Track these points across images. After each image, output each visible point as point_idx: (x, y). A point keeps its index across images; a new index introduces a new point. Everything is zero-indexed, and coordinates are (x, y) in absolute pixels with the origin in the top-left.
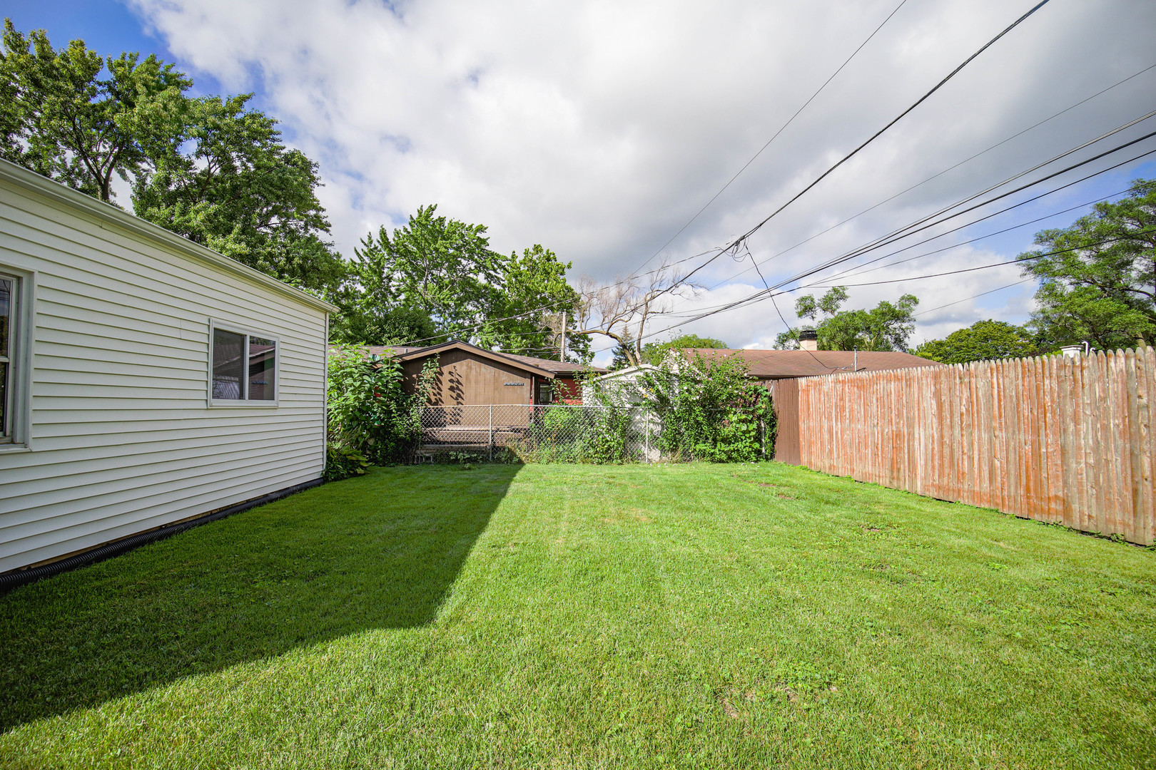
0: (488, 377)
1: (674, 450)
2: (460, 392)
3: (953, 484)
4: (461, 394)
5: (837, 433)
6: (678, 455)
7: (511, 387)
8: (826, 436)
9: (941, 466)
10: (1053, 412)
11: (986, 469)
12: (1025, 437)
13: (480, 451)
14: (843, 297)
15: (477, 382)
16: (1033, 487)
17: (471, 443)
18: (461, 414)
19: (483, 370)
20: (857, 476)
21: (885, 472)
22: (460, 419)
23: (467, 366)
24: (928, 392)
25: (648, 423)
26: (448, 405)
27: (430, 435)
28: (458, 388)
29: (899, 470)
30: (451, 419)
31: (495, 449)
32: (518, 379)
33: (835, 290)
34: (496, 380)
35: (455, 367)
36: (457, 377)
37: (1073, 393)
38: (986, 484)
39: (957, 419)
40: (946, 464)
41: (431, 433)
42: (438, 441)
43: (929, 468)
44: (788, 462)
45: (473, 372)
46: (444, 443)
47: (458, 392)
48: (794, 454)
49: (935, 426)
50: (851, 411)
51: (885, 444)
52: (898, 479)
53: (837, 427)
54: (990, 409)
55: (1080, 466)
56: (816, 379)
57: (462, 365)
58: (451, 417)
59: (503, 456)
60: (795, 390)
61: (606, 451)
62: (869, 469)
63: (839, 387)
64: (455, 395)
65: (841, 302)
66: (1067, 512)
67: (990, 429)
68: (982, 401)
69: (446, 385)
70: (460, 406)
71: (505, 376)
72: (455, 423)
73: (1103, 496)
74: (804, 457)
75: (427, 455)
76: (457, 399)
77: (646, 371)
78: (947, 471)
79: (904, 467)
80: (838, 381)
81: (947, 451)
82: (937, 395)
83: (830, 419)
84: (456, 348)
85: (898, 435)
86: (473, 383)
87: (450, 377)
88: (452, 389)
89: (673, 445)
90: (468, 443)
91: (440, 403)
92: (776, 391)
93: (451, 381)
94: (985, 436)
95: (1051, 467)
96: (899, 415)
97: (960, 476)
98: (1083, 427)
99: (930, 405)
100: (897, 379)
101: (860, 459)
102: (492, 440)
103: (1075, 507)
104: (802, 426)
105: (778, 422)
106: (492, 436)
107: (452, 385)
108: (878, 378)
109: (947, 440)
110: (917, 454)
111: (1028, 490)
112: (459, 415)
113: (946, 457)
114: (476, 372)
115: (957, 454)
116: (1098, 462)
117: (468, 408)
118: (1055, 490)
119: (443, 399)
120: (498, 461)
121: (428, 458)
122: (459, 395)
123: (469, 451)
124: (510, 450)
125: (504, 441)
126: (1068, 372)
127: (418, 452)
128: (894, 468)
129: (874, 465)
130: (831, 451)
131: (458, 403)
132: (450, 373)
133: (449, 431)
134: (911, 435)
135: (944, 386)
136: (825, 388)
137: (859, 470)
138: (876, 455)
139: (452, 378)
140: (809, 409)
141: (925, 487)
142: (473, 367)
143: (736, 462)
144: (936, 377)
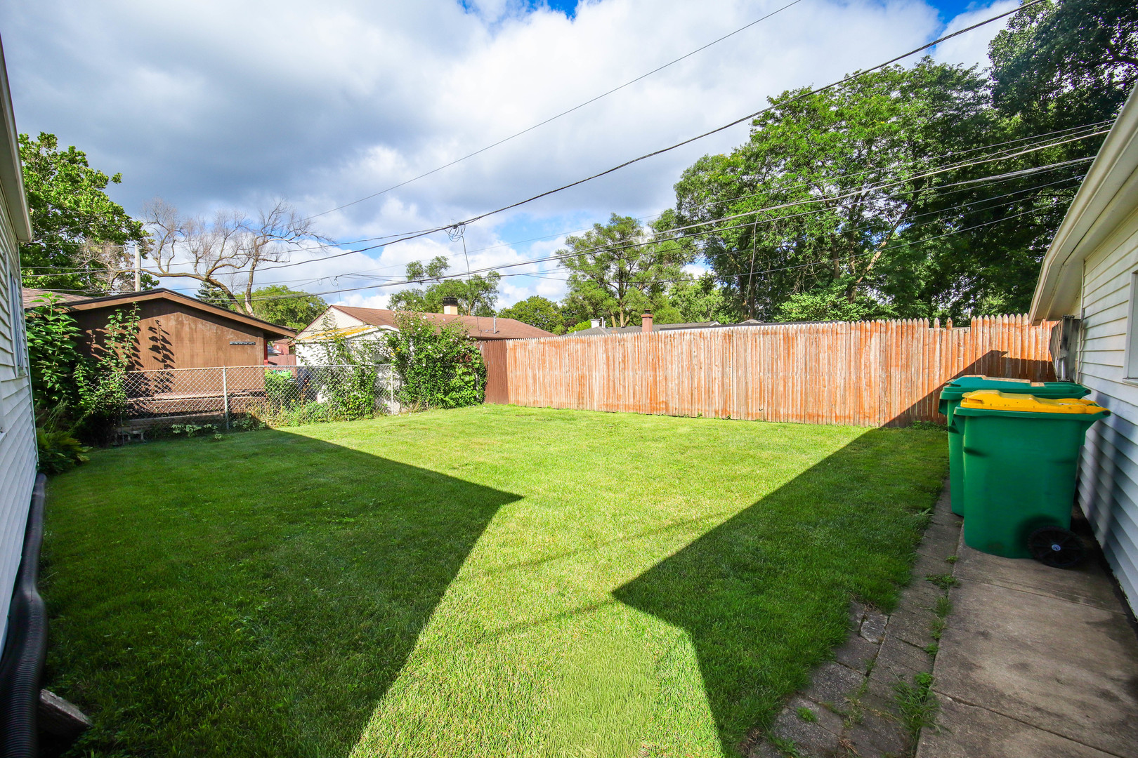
0: (208, 334)
1: (414, 402)
2: (167, 353)
3: (615, 402)
4: (170, 355)
5: (539, 378)
6: (418, 406)
7: (239, 348)
8: (530, 381)
9: (609, 392)
10: (662, 360)
11: (631, 391)
12: (650, 373)
13: (213, 420)
14: (445, 266)
15: (192, 340)
16: (653, 398)
17: (201, 412)
18: (172, 379)
19: (200, 326)
20: (555, 405)
21: (574, 401)
22: (171, 385)
23: (177, 320)
24: (601, 350)
25: (389, 378)
26: (151, 369)
27: (136, 407)
28: (164, 348)
29: (583, 398)
30: (156, 386)
31: (233, 416)
32: (248, 338)
33: (438, 259)
34: (219, 338)
35: (158, 322)
36: (162, 333)
37: (671, 351)
38: (631, 400)
39: (617, 365)
40: (611, 391)
41: (138, 405)
42: (152, 413)
43: (602, 395)
44: (498, 402)
45: (186, 329)
46: (160, 415)
47: (165, 352)
48: (503, 395)
49: (605, 370)
50: (551, 362)
51: (574, 382)
52: (583, 403)
53: (539, 374)
54: (634, 359)
55: (673, 385)
56: (521, 341)
57: (168, 320)
58: (156, 383)
59: (245, 423)
60: (504, 349)
61: (358, 407)
62: (564, 400)
63: (541, 347)
64: (160, 357)
65: (443, 270)
66: (667, 409)
67: (634, 370)
68: (630, 355)
69: (145, 347)
70: (169, 370)
71: (230, 335)
72: (163, 391)
73: (681, 400)
74: (512, 397)
75: (135, 432)
76: (163, 361)
77: (387, 331)
78: (611, 395)
79: (586, 396)
80: (539, 343)
81: (611, 384)
82: (606, 351)
83: (533, 368)
84: (163, 298)
85: (582, 377)
86: (186, 342)
87: (151, 334)
88: (155, 348)
89: (413, 398)
90: (196, 413)
91: (137, 366)
92: (485, 350)
93: (153, 339)
94: (631, 374)
95: (661, 387)
96: (583, 364)
97: (619, 398)
98: (674, 366)
99: (602, 356)
100: (583, 342)
101: (557, 394)
102: (229, 407)
103: (670, 405)
104: (510, 375)
105: (488, 373)
106: (229, 402)
107: (155, 343)
108: (570, 341)
109: (611, 378)
110: (594, 388)
111: (651, 400)
112: (168, 380)
113: (611, 387)
114: (191, 328)
115: (617, 385)
116: (679, 383)
117: (180, 372)
118: (662, 398)
119: (141, 362)
120: (239, 428)
121: (137, 436)
122: (166, 357)
123: (199, 421)
124: (253, 417)
125: (243, 406)
126: (669, 339)
127: (119, 430)
128: (580, 397)
129: (566, 396)
130: (535, 391)
131: (166, 366)
132: (151, 329)
133: (162, 401)
134: (591, 376)
135: (610, 347)
136: (530, 347)
137: (556, 401)
138: (568, 390)
139: (155, 335)
140: (516, 362)
141: (599, 406)
142: (185, 322)
143: (461, 406)
144: (606, 341)
